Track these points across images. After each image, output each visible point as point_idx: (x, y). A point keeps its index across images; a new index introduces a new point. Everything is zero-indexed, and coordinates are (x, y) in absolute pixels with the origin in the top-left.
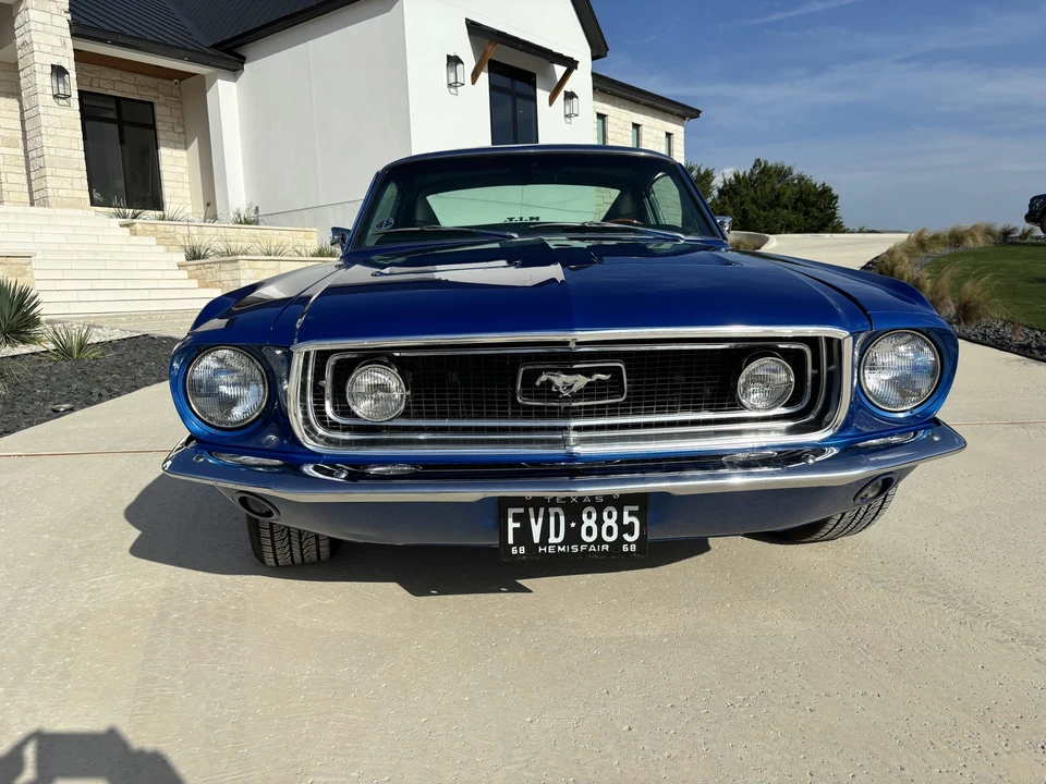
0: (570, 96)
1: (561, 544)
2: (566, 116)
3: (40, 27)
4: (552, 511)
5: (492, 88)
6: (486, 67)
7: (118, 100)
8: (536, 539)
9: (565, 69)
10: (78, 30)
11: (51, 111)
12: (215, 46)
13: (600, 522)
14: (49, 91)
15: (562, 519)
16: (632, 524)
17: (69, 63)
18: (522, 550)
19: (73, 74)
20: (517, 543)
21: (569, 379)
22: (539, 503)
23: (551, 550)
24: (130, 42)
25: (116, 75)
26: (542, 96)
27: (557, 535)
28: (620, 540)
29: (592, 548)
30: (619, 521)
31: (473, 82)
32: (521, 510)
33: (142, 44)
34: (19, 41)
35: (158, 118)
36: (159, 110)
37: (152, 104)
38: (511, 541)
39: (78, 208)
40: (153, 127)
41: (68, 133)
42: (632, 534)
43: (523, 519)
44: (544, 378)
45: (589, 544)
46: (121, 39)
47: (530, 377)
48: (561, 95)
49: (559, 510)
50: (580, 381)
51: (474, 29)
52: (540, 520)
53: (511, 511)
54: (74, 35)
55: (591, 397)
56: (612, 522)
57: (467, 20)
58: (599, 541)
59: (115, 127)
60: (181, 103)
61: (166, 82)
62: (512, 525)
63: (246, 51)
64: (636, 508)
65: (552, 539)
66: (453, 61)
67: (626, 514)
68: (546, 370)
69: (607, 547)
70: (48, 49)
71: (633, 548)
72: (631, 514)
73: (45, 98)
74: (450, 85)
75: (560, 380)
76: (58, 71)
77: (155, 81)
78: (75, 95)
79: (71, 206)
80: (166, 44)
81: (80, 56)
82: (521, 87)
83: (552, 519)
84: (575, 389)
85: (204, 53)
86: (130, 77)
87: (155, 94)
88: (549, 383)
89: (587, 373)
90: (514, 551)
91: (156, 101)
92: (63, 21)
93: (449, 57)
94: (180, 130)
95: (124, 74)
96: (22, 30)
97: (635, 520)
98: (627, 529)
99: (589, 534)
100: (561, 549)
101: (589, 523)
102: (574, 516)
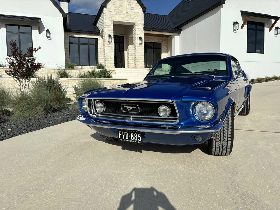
0: (277, 28)
1: (128, 140)
2: (275, 34)
3: (138, 29)
5: (248, 29)
6: (247, 23)
7: (154, 43)
8: (124, 138)
9: (275, 20)
10: (145, 29)
11: (138, 47)
12: (175, 28)
13: (134, 136)
14: (138, 43)
15: (128, 134)
16: (139, 137)
17: (143, 37)
18: (121, 140)
19: (143, 39)
20: (121, 138)
21: (129, 107)
22: (124, 131)
23: (126, 140)
24: (157, 30)
25: (153, 38)
26: (266, 29)
27: (127, 138)
28: (138, 141)
29: (133, 141)
30: (137, 136)
31: (242, 28)
32: (121, 132)
33: (158, 30)
34: (134, 33)
35: (162, 46)
36: (162, 44)
37: (161, 43)
38: (120, 138)
39: (142, 68)
40: (161, 49)
41: (141, 52)
42: (140, 140)
44: (125, 107)
45: (133, 140)
46: (154, 30)
47: (123, 106)
48: (274, 28)
50: (131, 108)
51: (243, 13)
52: (124, 134)
53: (119, 132)
54: (144, 30)
56: (136, 137)
57: (241, 11)
58: (134, 140)
59: (153, 49)
60: (167, 42)
61: (164, 38)
62: (120, 135)
63: (182, 28)
64: (140, 134)
65: (126, 139)
66: (236, 23)
67: (138, 135)
68: (125, 105)
69: (135, 142)
70: (139, 34)
71: (140, 142)
72: (139, 135)
73: (138, 45)
74: (234, 30)
75: (128, 107)
76: (141, 38)
77: (162, 38)
78: (143, 43)
79: (141, 68)
80: (163, 29)
81: (145, 34)
82: (259, 27)
83: (126, 134)
84: (130, 109)
85: (172, 30)
86: (157, 38)
87: (162, 41)
89: (132, 106)
90: (120, 140)
91: (162, 42)
92: (142, 28)
93: (234, 22)
94: (167, 49)
95: (156, 37)
96: (134, 30)
97: (140, 137)
98: (139, 138)
99: (132, 138)
100: (128, 141)
101: (132, 136)
102: (130, 134)
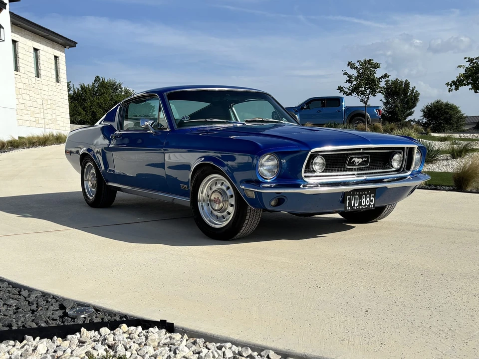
4: (356, 196)
8: (353, 205)
13: (366, 199)
15: (358, 199)
18: (349, 208)
20: (349, 206)
21: (358, 160)
22: (353, 194)
23: (356, 207)
28: (370, 204)
29: (364, 207)
30: (370, 199)
32: (350, 197)
38: (347, 206)
43: (350, 199)
44: (353, 160)
47: (351, 159)
49: (357, 196)
50: (360, 160)
52: (354, 199)
53: (348, 197)
55: (363, 165)
56: (368, 199)
58: (366, 205)
62: (348, 201)
64: (373, 195)
65: (356, 205)
67: (371, 196)
68: (354, 158)
71: (373, 206)
75: (356, 160)
83: (356, 199)
84: (359, 163)
88: (354, 161)
89: (362, 158)
97: (373, 198)
98: (371, 201)
99: (364, 203)
100: (358, 208)
101: (364, 200)
102: (361, 198)
